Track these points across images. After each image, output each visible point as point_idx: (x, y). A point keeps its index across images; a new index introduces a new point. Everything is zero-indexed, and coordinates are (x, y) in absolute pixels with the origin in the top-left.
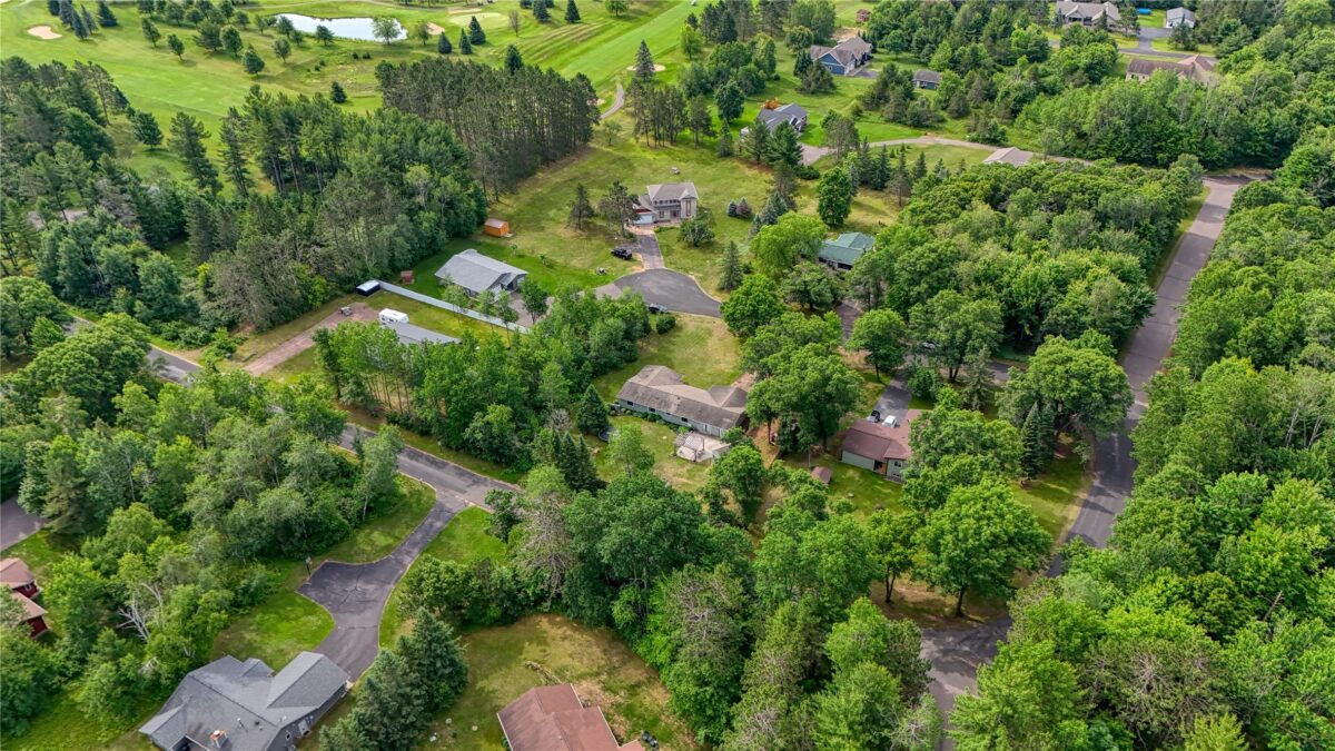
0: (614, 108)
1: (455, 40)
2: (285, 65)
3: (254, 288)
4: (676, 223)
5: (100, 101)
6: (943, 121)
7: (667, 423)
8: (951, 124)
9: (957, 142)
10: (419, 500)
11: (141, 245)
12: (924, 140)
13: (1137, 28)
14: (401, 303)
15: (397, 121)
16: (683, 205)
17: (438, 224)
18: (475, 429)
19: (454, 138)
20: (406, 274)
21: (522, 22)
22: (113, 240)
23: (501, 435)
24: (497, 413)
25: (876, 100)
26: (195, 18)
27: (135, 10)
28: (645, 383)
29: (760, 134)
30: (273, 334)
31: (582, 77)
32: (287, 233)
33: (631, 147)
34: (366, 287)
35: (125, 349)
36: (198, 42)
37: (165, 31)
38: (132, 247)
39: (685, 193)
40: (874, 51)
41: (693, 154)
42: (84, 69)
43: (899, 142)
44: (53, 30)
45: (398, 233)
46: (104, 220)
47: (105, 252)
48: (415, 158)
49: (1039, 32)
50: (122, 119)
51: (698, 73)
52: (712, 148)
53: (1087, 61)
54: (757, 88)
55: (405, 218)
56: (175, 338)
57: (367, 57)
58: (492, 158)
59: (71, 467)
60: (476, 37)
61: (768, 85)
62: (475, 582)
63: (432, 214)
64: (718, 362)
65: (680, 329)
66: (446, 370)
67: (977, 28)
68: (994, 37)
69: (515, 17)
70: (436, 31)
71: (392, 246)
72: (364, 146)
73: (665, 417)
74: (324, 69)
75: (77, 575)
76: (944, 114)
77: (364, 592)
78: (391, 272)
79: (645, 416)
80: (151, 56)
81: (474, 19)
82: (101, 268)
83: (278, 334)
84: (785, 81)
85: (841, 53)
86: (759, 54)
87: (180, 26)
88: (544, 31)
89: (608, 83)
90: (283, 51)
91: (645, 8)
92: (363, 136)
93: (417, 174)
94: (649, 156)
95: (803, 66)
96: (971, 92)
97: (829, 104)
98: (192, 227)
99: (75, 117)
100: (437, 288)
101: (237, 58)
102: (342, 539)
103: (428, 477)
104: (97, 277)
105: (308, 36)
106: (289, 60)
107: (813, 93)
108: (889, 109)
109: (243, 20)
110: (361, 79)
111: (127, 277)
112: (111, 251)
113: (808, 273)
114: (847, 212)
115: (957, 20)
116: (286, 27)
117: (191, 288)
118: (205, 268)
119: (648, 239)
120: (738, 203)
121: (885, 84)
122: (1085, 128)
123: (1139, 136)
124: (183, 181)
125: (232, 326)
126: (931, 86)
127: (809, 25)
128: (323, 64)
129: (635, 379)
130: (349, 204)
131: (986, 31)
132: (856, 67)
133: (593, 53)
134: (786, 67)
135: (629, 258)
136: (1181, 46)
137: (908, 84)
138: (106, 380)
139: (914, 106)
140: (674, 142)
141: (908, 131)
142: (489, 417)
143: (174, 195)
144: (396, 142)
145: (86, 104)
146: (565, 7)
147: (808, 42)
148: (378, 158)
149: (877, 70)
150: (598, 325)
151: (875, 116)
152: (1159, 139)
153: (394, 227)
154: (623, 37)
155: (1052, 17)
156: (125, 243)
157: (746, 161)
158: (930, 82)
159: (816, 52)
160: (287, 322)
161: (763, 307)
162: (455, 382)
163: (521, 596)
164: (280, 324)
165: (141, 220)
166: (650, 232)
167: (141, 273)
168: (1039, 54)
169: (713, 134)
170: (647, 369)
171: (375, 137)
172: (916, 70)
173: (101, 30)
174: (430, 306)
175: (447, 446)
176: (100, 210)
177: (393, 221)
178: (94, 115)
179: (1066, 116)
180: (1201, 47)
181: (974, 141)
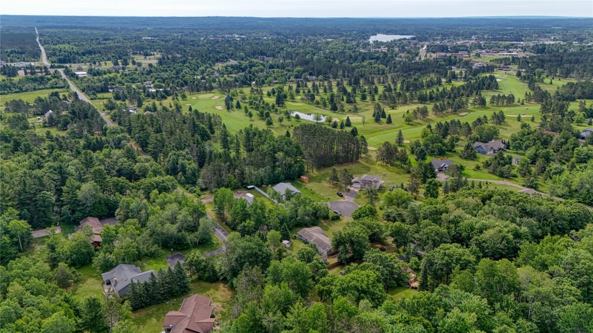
1: (339, 123)
2: (280, 124)
6: (516, 177)
8: (519, 178)
9: (516, 185)
16: (373, 183)
17: (282, 173)
20: (264, 186)
21: (367, 121)
24: (248, 223)
25: (488, 165)
33: (375, 165)
34: (249, 187)
36: (258, 115)
37: (250, 111)
38: (190, 162)
39: (374, 179)
40: (506, 148)
41: (397, 170)
43: (490, 181)
44: (222, 107)
47: (180, 161)
58: (310, 156)
59: (128, 207)
60: (348, 123)
65: (340, 220)
67: (561, 145)
68: (568, 150)
69: (364, 119)
70: (334, 120)
74: (292, 128)
79: (304, 241)
80: (244, 117)
81: (348, 117)
84: (457, 153)
85: (486, 146)
88: (374, 125)
94: (379, 168)
95: (467, 149)
106: (282, 123)
107: (466, 158)
109: (276, 110)
111: (184, 170)
119: (354, 193)
127: (481, 135)
131: (564, 147)
133: (388, 134)
134: (460, 148)
135: (341, 196)
139: (502, 169)
140: (392, 165)
141: (497, 177)
145: (211, 125)
146: (387, 118)
151: (486, 170)
159: (476, 144)
166: (357, 190)
168: (587, 159)
173: (235, 109)
181: (524, 186)
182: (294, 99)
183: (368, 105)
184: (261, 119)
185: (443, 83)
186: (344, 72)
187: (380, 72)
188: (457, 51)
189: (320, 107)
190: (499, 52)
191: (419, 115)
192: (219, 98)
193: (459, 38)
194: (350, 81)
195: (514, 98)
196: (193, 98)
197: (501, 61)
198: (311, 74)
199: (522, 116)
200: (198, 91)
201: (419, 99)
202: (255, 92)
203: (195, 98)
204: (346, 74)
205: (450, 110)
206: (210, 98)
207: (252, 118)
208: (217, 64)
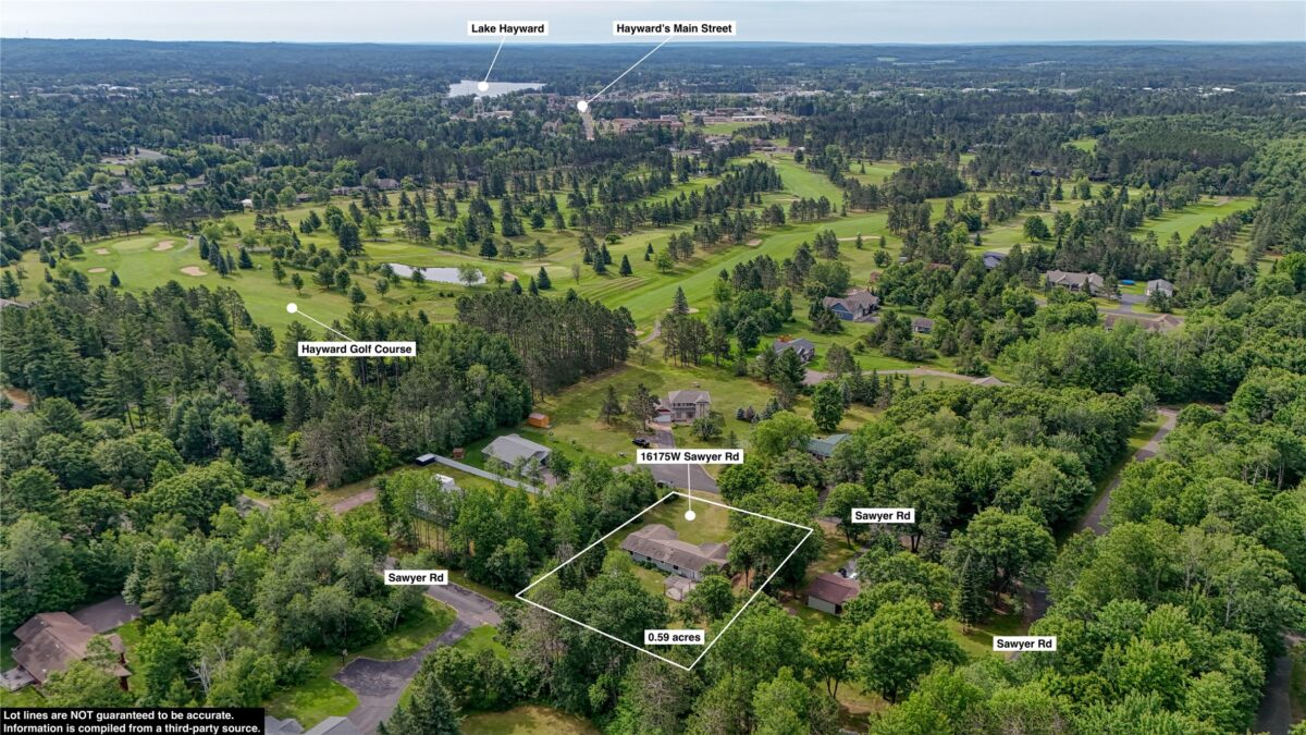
0: (649, 337)
1: (525, 286)
2: (383, 299)
3: (332, 452)
4: (690, 422)
5: (231, 319)
6: (935, 357)
7: (661, 570)
8: (942, 360)
9: (945, 374)
10: (442, 618)
11: (246, 417)
12: (916, 372)
13: (1119, 294)
14: (450, 471)
15: (466, 332)
16: (698, 407)
17: (490, 412)
18: (495, 560)
19: (512, 349)
20: (456, 450)
21: (582, 274)
22: (227, 412)
23: (517, 567)
24: (515, 546)
25: (876, 340)
26: (316, 263)
27: (268, 257)
28: (646, 536)
29: (770, 357)
30: (342, 490)
31: (624, 310)
32: (365, 409)
33: (662, 366)
34: (423, 459)
35: (224, 486)
36: (315, 280)
37: (290, 272)
38: (241, 418)
39: (700, 398)
40: (881, 303)
41: (713, 373)
42: (224, 293)
43: (893, 372)
44: (201, 270)
45: (455, 416)
46: (223, 396)
47: (219, 419)
48: (477, 359)
49: (1026, 292)
50: (246, 334)
51: (724, 314)
52: (730, 369)
53: (1068, 315)
54: (775, 327)
55: (463, 404)
56: (262, 490)
57: (451, 296)
58: (540, 364)
59: (170, 564)
60: (544, 282)
61: (784, 325)
62: (478, 668)
63: (485, 404)
64: (712, 527)
65: (682, 501)
66: (477, 508)
67: (973, 288)
68: (987, 296)
69: (576, 269)
70: (510, 278)
71: (450, 428)
72: (437, 348)
73: (659, 565)
74: (414, 303)
75: (164, 635)
76: (938, 353)
77: (388, 682)
78: (446, 449)
79: (642, 564)
80: (276, 290)
81: (543, 269)
82: (214, 433)
83: (346, 490)
84: (800, 323)
85: (850, 303)
86: (777, 301)
87: (302, 269)
88: (601, 281)
89: (649, 320)
90: (383, 289)
91: (688, 267)
92: (437, 342)
93: (477, 371)
94: (676, 373)
95: (816, 311)
96: (962, 336)
97: (838, 341)
98: (289, 407)
99: (212, 326)
100: (481, 461)
101: (345, 293)
102: (375, 640)
103: (451, 601)
104: (209, 440)
105: (405, 279)
106: (386, 295)
107: (823, 333)
108: (887, 345)
109: (354, 266)
110: (443, 311)
111: (233, 441)
112: (226, 419)
113: (794, 458)
114: (838, 419)
115: (956, 281)
116: (389, 271)
117: (281, 452)
118: (294, 436)
119: (665, 433)
120: (745, 410)
121: (886, 326)
122: (1056, 364)
123: (1104, 372)
124: (288, 376)
125: (310, 483)
126: (927, 331)
127: (826, 282)
128: (414, 299)
129: (637, 534)
130: (418, 390)
131: (981, 290)
132: (864, 315)
133: (640, 298)
134: (802, 311)
135: (646, 446)
136: (1157, 309)
137: (906, 327)
138: (206, 508)
139: (911, 344)
140: (697, 363)
141: (903, 364)
142: (509, 549)
143: (279, 386)
144: (463, 347)
145: (221, 317)
146: (620, 264)
147: (823, 294)
148: (447, 358)
149: (879, 318)
150: (609, 487)
151: (875, 352)
152: (1121, 376)
153: (453, 411)
154: (667, 288)
155: (1042, 283)
156: (237, 415)
157: (757, 379)
158: (926, 326)
159: (828, 302)
160: (354, 482)
161: (751, 480)
162: (484, 520)
163: (516, 687)
164: (348, 483)
165: (251, 400)
166: (668, 428)
167: (244, 437)
168: (1028, 309)
169: (731, 358)
170: (649, 526)
171: (447, 343)
172: (914, 319)
173: (239, 271)
174: (474, 475)
175: (472, 579)
176: (221, 389)
177: (453, 406)
178: (226, 327)
179: (1040, 354)
180: (1175, 310)
181: (961, 373)
182: (377, 235)
183: (554, 238)
184: (325, 290)
185: (675, 183)
186: (460, 168)
187: (537, 165)
188: (656, 115)
189: (451, 251)
190: (731, 115)
191: (680, 254)
192: (176, 246)
193: (638, 87)
194: (485, 186)
195: (828, 203)
196: (100, 252)
197: (750, 131)
198: (382, 175)
199: (864, 238)
200: (104, 231)
201: (654, 219)
202: (269, 226)
203: (104, 252)
204: (466, 171)
205: (726, 237)
206: (150, 249)
207: (303, 290)
208: (104, 160)
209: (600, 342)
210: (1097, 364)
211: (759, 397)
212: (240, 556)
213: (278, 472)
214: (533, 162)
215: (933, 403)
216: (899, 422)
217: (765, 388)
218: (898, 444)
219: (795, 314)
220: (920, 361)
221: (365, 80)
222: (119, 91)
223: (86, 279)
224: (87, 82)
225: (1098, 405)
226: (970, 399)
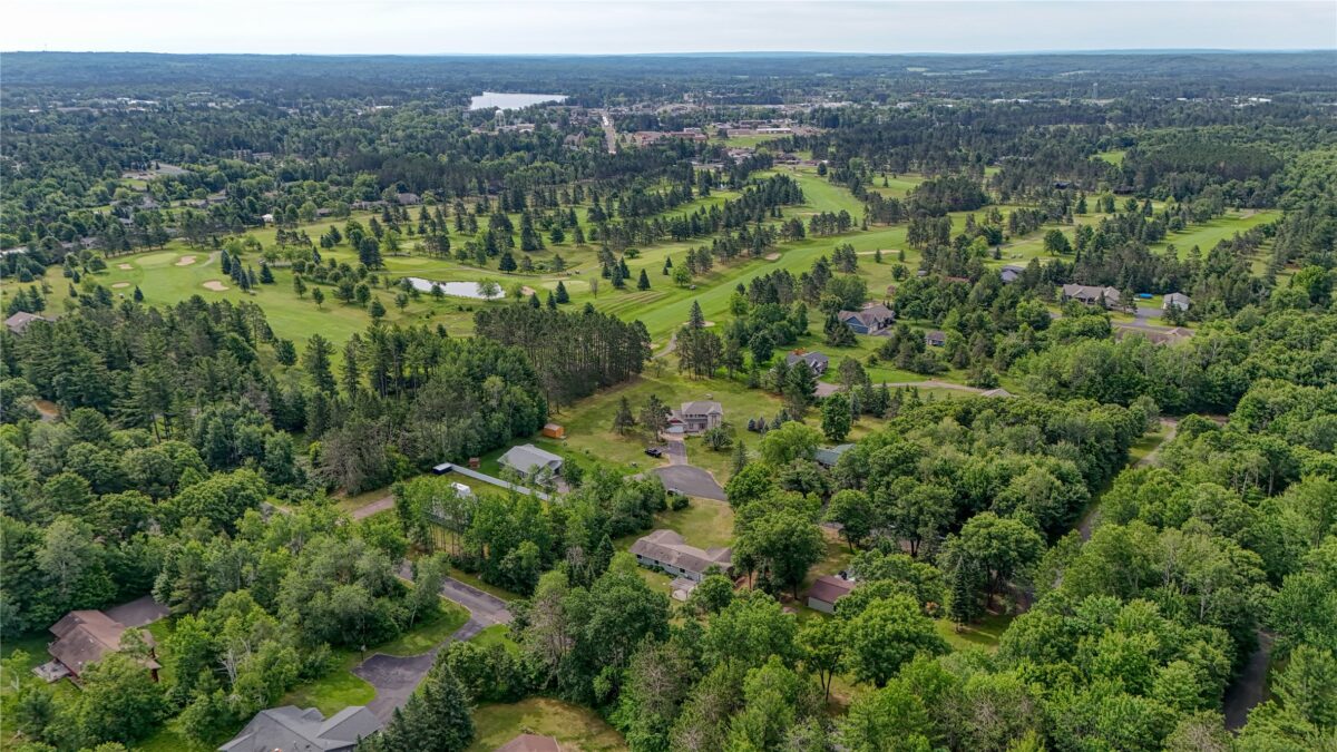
0: (664, 349)
1: (543, 300)
2: (403, 313)
3: (351, 460)
4: (701, 433)
5: (253, 333)
6: (947, 370)
7: (668, 574)
8: (954, 372)
9: (956, 386)
10: (457, 617)
11: (268, 427)
12: (926, 384)
13: (1134, 307)
14: (465, 479)
15: (483, 345)
16: (710, 418)
17: (506, 423)
18: (507, 563)
19: (528, 361)
20: (472, 460)
21: (600, 288)
22: (250, 423)
23: (529, 569)
24: (527, 549)
25: (889, 353)
26: (336, 278)
27: (289, 272)
28: (655, 541)
29: (783, 370)
30: (361, 498)
31: (639, 323)
32: (384, 419)
33: (676, 379)
34: (440, 468)
35: (248, 492)
36: (336, 295)
37: (310, 287)
38: (263, 428)
39: (711, 410)
40: (897, 317)
41: (727, 386)
42: (246, 307)
43: (904, 384)
44: (223, 284)
45: (472, 426)
46: (246, 407)
47: (242, 429)
48: (493, 371)
49: (1041, 306)
50: (268, 347)
51: (740, 328)
52: (743, 382)
53: (1081, 328)
54: (789, 340)
55: (479, 414)
56: (284, 497)
57: (470, 310)
58: (556, 376)
59: (198, 563)
60: (562, 296)
61: (799, 339)
62: (489, 661)
63: (501, 415)
64: (719, 533)
65: (692, 508)
66: (491, 513)
67: (988, 302)
68: (1002, 309)
69: (595, 284)
70: (528, 292)
71: (466, 438)
72: (454, 360)
73: (667, 569)
74: (433, 318)
75: (193, 628)
76: (950, 366)
78: (463, 458)
79: (650, 568)
80: (296, 304)
81: (561, 283)
82: (238, 442)
83: (365, 498)
84: (815, 337)
85: (865, 317)
86: (793, 315)
87: (323, 284)
88: (619, 295)
89: (665, 334)
90: (402, 303)
91: (706, 281)
92: (454, 354)
93: (493, 383)
94: (690, 385)
95: (830, 325)
96: (975, 349)
97: (851, 354)
98: (310, 417)
99: (234, 340)
100: (496, 470)
101: (365, 307)
102: (391, 639)
103: (466, 601)
104: (232, 450)
105: (424, 293)
106: (406, 309)
107: (838, 346)
108: (900, 358)
109: (374, 280)
110: (462, 325)
111: (257, 451)
112: (248, 430)
113: (801, 466)
114: (847, 430)
115: (972, 295)
116: (408, 286)
117: (302, 461)
118: (315, 445)
119: (677, 444)
120: (756, 421)
121: (899, 340)
122: (1065, 377)
123: (1111, 384)
124: (309, 388)
125: (330, 490)
126: (939, 344)
127: (841, 295)
128: (433, 313)
129: (646, 539)
130: (435, 401)
131: (996, 304)
132: (879, 328)
133: (656, 312)
134: (817, 326)
135: (659, 456)
136: (1171, 322)
137: (919, 340)
138: (231, 513)
139: (923, 357)
140: (711, 376)
141: (915, 376)
142: (521, 552)
143: (300, 397)
144: (480, 359)
145: (243, 331)
146: (638, 278)
147: (839, 307)
148: (464, 370)
149: (893, 331)
150: (620, 492)
151: (888, 364)
152: (1128, 387)
153: (469, 421)
154: (685, 301)
155: (1058, 297)
156: (259, 425)
157: (769, 391)
158: (938, 339)
159: (844, 315)
160: (373, 490)
161: (757, 487)
162: (498, 523)
163: (525, 680)
164: (367, 491)
165: (272, 411)
166: (680, 439)
167: (267, 446)
168: (1042, 323)
169: (745, 371)
170: (658, 532)
171: (464, 355)
172: (928, 332)
173: (260, 285)
174: (489, 484)
175: (486, 581)
176: (244, 400)
177: (469, 417)
178: (248, 341)
179: (1049, 367)
180: (1189, 324)
181: (972, 385)
182: (398, 250)
183: (573, 252)
184: (345, 305)
185: (695, 196)
186: (480, 183)
187: (557, 179)
188: (679, 128)
189: (470, 265)
190: (756, 127)
191: (698, 267)
192: (198, 261)
194: (505, 200)
195: (848, 217)
196: (123, 267)
197: (772, 144)
198: (402, 190)
199: (883, 252)
200: (127, 247)
201: (674, 233)
202: (290, 241)
203: (128, 267)
204: (486, 185)
205: (745, 251)
206: (173, 264)
207: (323, 305)
208: (126, 175)
209: (615, 356)
210: (1105, 376)
211: (769, 408)
212: (264, 557)
213: (301, 479)
214: (554, 176)
215: (937, 414)
216: (902, 432)
217: (777, 400)
218: (900, 452)
219: (811, 327)
220: (932, 374)
221: (385, 93)
222: (139, 105)
223: (110, 294)
224: (108, 97)
225: (1100, 415)
226: (973, 410)
